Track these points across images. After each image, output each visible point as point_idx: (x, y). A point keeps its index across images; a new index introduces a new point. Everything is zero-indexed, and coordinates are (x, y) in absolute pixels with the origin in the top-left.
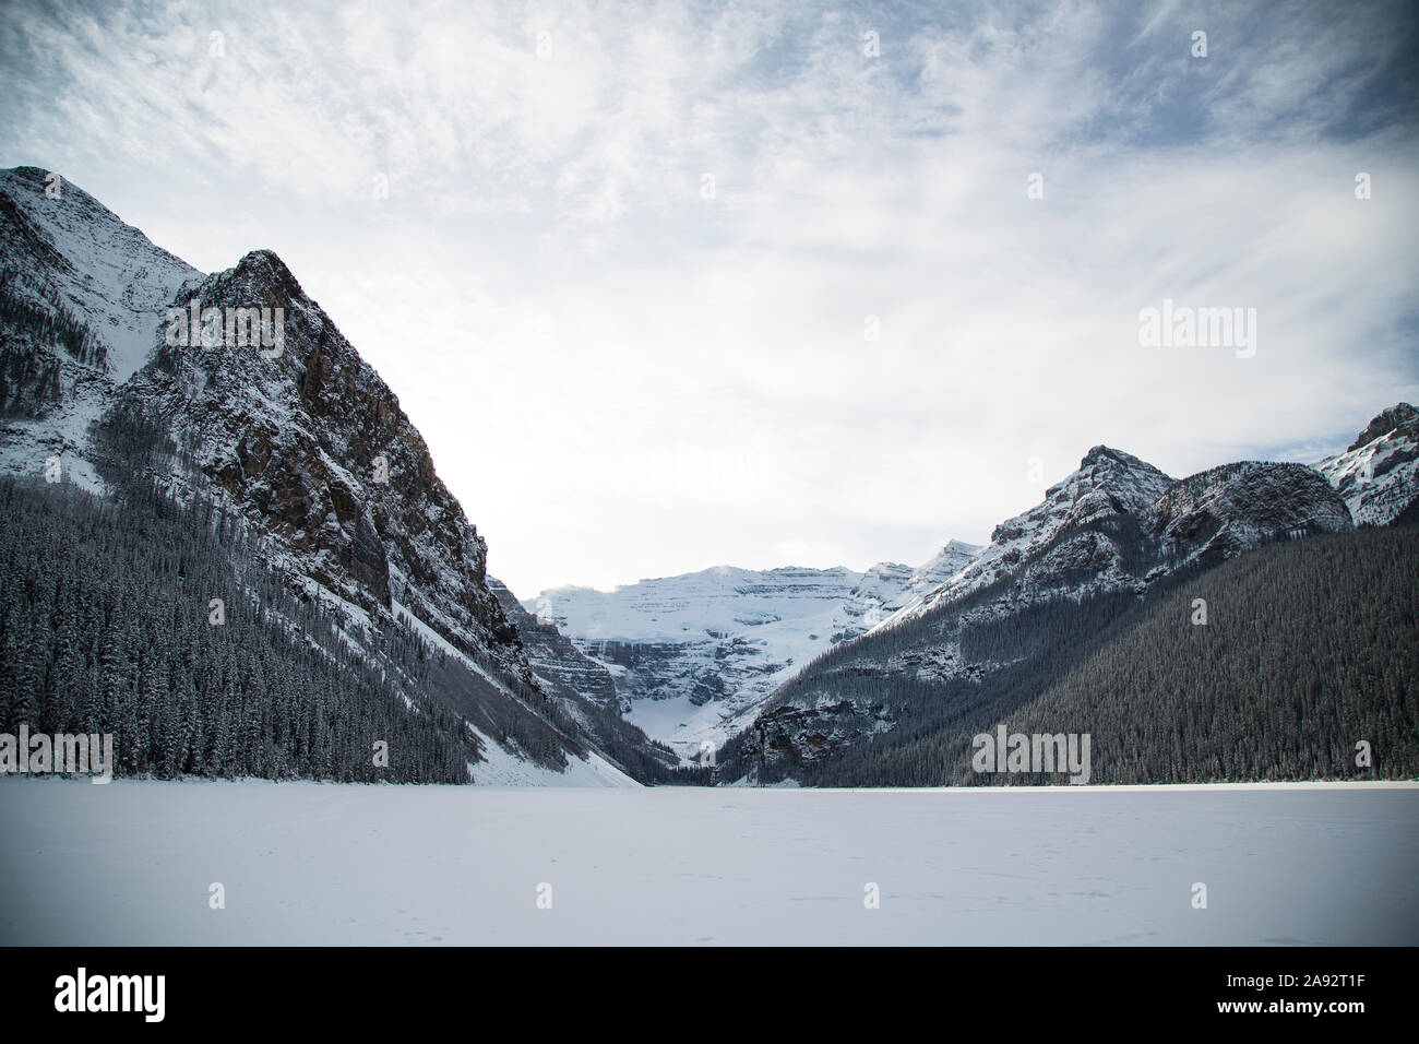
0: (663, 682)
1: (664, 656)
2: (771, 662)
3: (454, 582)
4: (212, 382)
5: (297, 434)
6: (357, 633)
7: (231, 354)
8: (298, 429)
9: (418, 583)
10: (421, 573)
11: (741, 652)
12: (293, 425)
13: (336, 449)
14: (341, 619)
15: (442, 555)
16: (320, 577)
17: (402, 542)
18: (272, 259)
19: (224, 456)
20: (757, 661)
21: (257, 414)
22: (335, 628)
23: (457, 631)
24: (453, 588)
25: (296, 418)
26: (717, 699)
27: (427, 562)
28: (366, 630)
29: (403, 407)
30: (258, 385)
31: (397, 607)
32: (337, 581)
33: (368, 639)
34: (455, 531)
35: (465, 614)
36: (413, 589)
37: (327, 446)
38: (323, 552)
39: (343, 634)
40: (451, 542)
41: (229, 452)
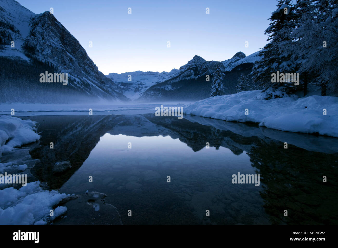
0: (130, 89)
1: (130, 85)
2: (147, 86)
3: (93, 74)
4: (43, 39)
5: (62, 49)
6: (78, 83)
7: (46, 33)
8: (62, 48)
10: (87, 73)
11: (142, 84)
12: (60, 47)
13: (69, 51)
14: (75, 80)
15: (90, 70)
17: (83, 68)
18: (49, 13)
19: (48, 53)
20: (144, 86)
21: (53, 45)
22: (74, 82)
23: (94, 82)
25: (61, 46)
26: (138, 91)
27: (88, 71)
28: (79, 82)
29: (80, 43)
30: (52, 39)
31: (84, 78)
32: (73, 74)
33: (80, 84)
34: (93, 66)
35: (96, 79)
36: (86, 75)
37: (67, 50)
38: (70, 69)
39: (76, 83)
40: (92, 67)
41: (50, 52)
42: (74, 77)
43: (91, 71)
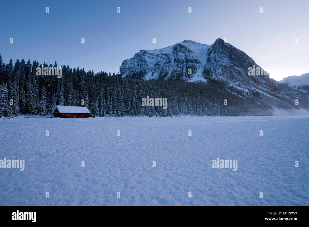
3: (263, 82)
4: (216, 61)
5: (230, 65)
6: (247, 93)
7: (217, 56)
8: (230, 64)
9: (256, 83)
12: (229, 64)
13: (237, 65)
14: (243, 91)
15: (260, 77)
16: (238, 86)
18: (220, 39)
19: (220, 71)
21: (223, 64)
22: (243, 93)
23: (265, 90)
24: (263, 83)
25: (229, 63)
27: (257, 79)
28: (248, 92)
29: (247, 54)
30: (222, 59)
31: (253, 88)
32: (241, 86)
33: (249, 94)
35: (267, 87)
36: (255, 84)
37: (235, 65)
38: (238, 82)
39: (244, 94)
41: (220, 70)
42: (242, 89)
43: (260, 79)
